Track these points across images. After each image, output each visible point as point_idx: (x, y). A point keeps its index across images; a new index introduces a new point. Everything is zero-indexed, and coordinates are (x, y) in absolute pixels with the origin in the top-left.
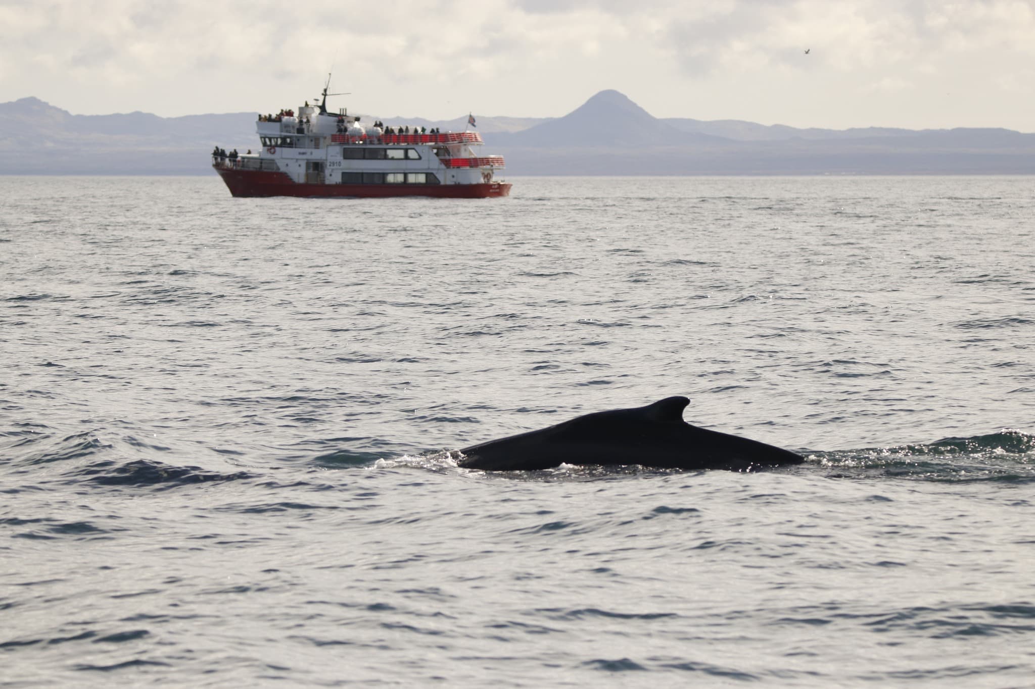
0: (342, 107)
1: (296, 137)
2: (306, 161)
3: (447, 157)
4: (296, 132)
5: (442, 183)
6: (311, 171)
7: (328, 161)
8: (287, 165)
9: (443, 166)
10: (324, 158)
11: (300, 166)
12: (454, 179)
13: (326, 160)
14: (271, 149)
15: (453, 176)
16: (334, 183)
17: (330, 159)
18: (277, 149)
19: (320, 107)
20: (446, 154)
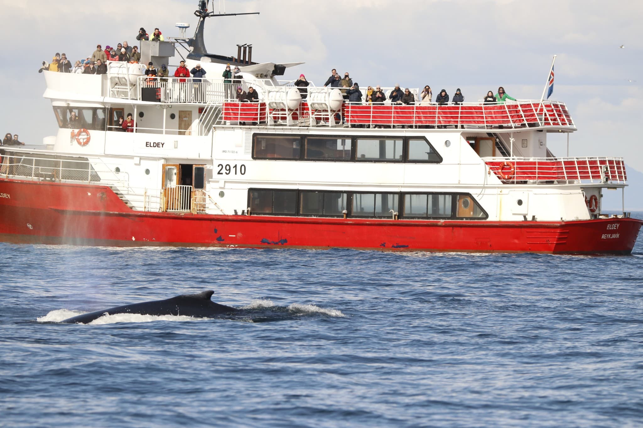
0: (241, 44)
1: (139, 106)
2: (162, 162)
3: (500, 159)
4: (139, 95)
5: (492, 218)
6: (174, 184)
7: (216, 163)
8: (118, 170)
9: (494, 179)
10: (205, 156)
11: (147, 172)
12: (522, 209)
13: (211, 161)
14: (79, 134)
15: (520, 202)
16: (230, 212)
17: (220, 158)
18: (94, 134)
19: (191, 42)
20: (498, 151)
